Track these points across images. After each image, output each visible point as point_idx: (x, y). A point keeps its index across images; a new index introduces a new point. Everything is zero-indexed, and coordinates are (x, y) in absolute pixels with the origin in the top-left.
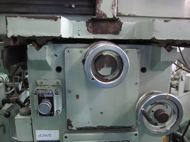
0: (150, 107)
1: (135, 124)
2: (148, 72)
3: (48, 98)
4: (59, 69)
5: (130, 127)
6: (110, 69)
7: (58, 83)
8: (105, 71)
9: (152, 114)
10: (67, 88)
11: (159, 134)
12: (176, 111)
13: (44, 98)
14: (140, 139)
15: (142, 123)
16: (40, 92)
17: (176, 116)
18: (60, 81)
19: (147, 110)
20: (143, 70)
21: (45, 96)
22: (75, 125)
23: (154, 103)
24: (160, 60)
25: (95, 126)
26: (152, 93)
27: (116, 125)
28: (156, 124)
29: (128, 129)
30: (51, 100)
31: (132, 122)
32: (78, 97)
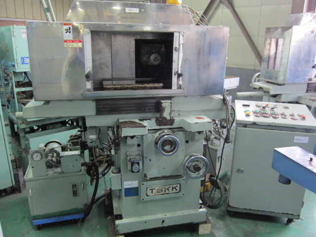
0: (191, 163)
1: (183, 174)
2: (190, 143)
3: (136, 163)
4: (139, 145)
5: (180, 175)
6: (170, 146)
7: (139, 153)
8: (167, 148)
9: (192, 167)
10: (145, 156)
11: (196, 178)
12: (205, 164)
13: (134, 163)
14: (186, 182)
15: (187, 172)
16: (132, 160)
17: (205, 167)
18: (140, 152)
19: (189, 166)
20: (187, 142)
21: (135, 162)
22: (149, 177)
23: (193, 161)
24: (195, 138)
25: (160, 176)
26: (192, 156)
27: (172, 175)
28: (195, 172)
29: (179, 176)
30: (138, 164)
31: (181, 172)
32: (150, 160)
